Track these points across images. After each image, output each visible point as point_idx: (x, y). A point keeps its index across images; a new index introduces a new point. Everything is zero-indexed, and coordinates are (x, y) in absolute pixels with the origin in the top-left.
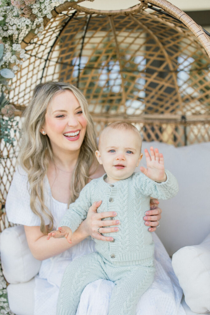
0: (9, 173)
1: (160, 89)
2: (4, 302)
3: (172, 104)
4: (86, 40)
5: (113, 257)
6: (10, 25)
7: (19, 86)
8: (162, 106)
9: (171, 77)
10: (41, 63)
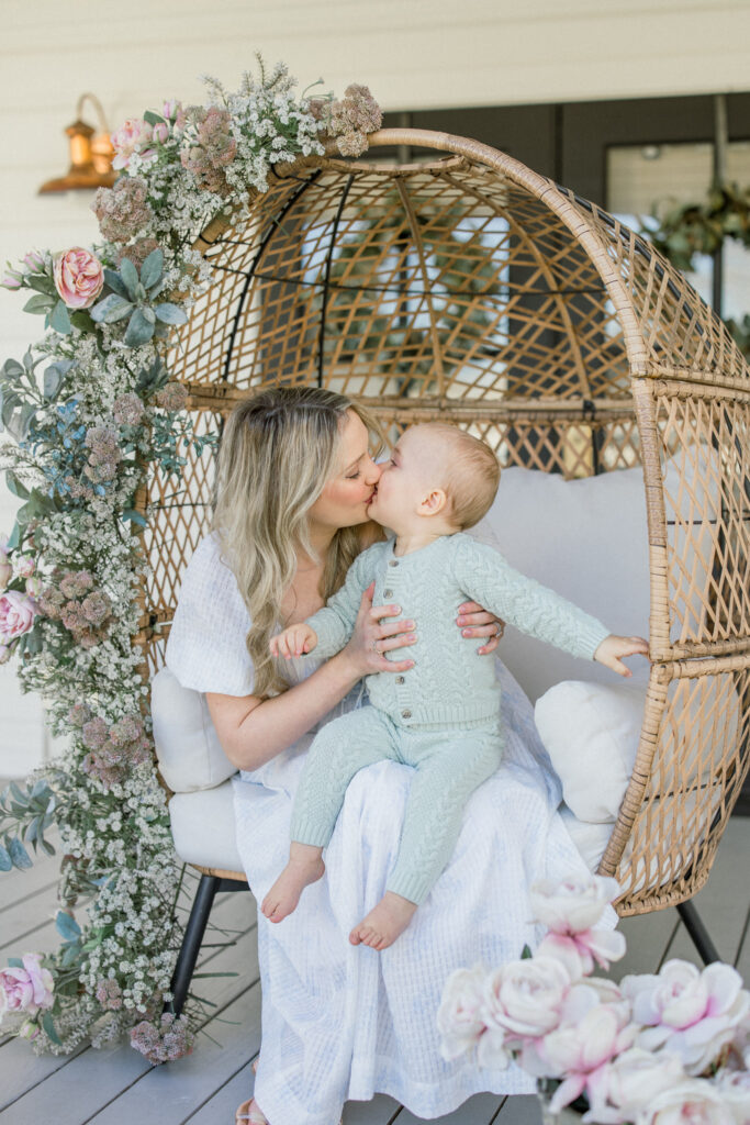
0: (164, 543)
1: (527, 337)
2: (162, 836)
3: (559, 373)
4: (342, 226)
5: (407, 715)
6: (175, 207)
7: (188, 337)
8: (534, 379)
9: (554, 305)
10: (236, 283)
